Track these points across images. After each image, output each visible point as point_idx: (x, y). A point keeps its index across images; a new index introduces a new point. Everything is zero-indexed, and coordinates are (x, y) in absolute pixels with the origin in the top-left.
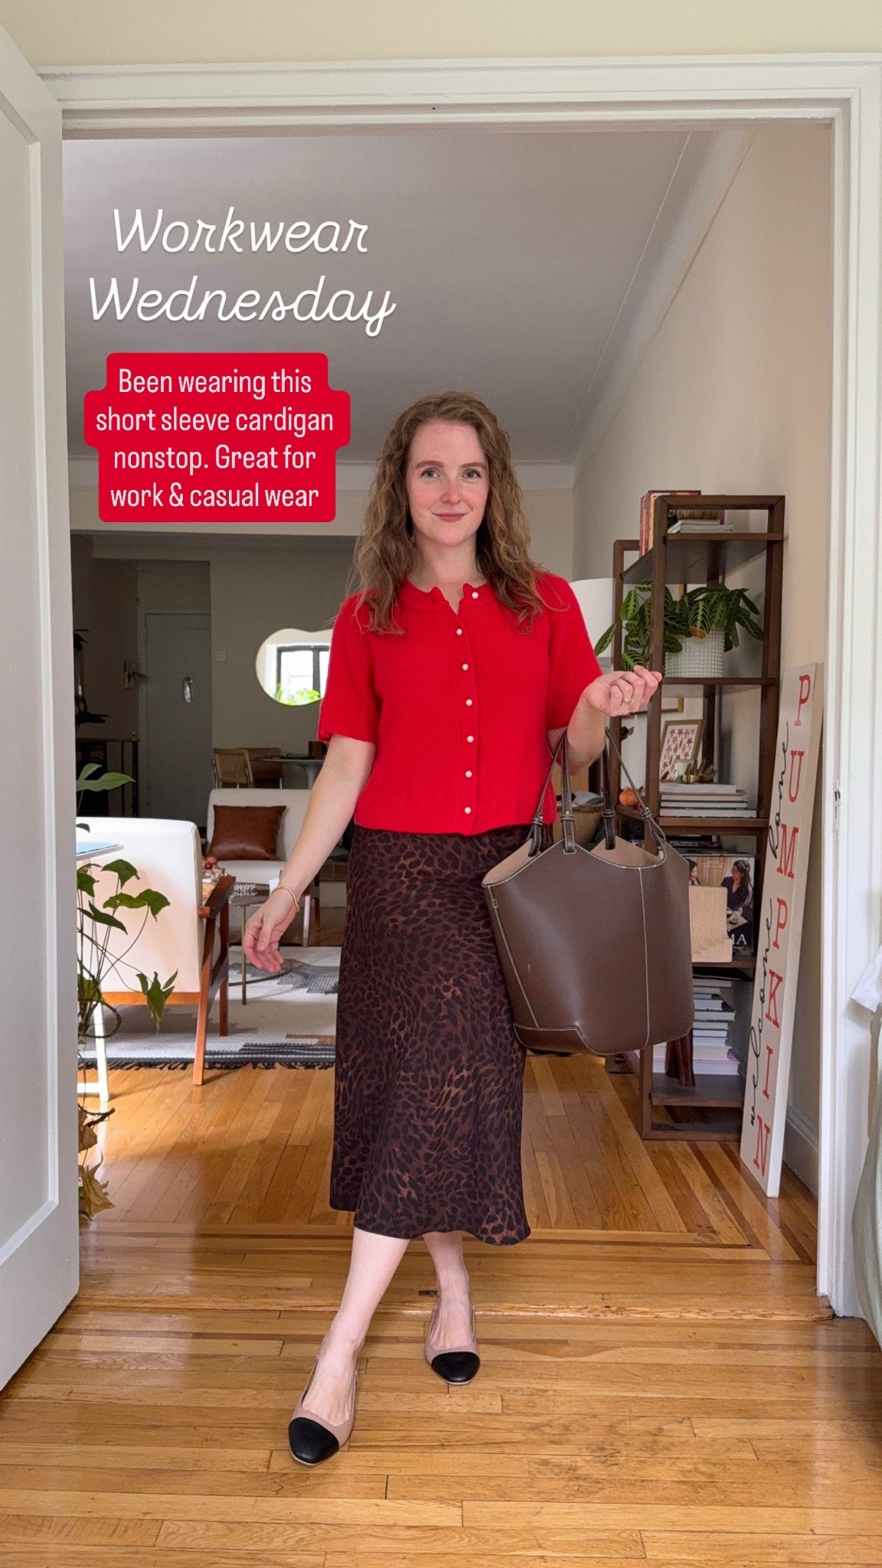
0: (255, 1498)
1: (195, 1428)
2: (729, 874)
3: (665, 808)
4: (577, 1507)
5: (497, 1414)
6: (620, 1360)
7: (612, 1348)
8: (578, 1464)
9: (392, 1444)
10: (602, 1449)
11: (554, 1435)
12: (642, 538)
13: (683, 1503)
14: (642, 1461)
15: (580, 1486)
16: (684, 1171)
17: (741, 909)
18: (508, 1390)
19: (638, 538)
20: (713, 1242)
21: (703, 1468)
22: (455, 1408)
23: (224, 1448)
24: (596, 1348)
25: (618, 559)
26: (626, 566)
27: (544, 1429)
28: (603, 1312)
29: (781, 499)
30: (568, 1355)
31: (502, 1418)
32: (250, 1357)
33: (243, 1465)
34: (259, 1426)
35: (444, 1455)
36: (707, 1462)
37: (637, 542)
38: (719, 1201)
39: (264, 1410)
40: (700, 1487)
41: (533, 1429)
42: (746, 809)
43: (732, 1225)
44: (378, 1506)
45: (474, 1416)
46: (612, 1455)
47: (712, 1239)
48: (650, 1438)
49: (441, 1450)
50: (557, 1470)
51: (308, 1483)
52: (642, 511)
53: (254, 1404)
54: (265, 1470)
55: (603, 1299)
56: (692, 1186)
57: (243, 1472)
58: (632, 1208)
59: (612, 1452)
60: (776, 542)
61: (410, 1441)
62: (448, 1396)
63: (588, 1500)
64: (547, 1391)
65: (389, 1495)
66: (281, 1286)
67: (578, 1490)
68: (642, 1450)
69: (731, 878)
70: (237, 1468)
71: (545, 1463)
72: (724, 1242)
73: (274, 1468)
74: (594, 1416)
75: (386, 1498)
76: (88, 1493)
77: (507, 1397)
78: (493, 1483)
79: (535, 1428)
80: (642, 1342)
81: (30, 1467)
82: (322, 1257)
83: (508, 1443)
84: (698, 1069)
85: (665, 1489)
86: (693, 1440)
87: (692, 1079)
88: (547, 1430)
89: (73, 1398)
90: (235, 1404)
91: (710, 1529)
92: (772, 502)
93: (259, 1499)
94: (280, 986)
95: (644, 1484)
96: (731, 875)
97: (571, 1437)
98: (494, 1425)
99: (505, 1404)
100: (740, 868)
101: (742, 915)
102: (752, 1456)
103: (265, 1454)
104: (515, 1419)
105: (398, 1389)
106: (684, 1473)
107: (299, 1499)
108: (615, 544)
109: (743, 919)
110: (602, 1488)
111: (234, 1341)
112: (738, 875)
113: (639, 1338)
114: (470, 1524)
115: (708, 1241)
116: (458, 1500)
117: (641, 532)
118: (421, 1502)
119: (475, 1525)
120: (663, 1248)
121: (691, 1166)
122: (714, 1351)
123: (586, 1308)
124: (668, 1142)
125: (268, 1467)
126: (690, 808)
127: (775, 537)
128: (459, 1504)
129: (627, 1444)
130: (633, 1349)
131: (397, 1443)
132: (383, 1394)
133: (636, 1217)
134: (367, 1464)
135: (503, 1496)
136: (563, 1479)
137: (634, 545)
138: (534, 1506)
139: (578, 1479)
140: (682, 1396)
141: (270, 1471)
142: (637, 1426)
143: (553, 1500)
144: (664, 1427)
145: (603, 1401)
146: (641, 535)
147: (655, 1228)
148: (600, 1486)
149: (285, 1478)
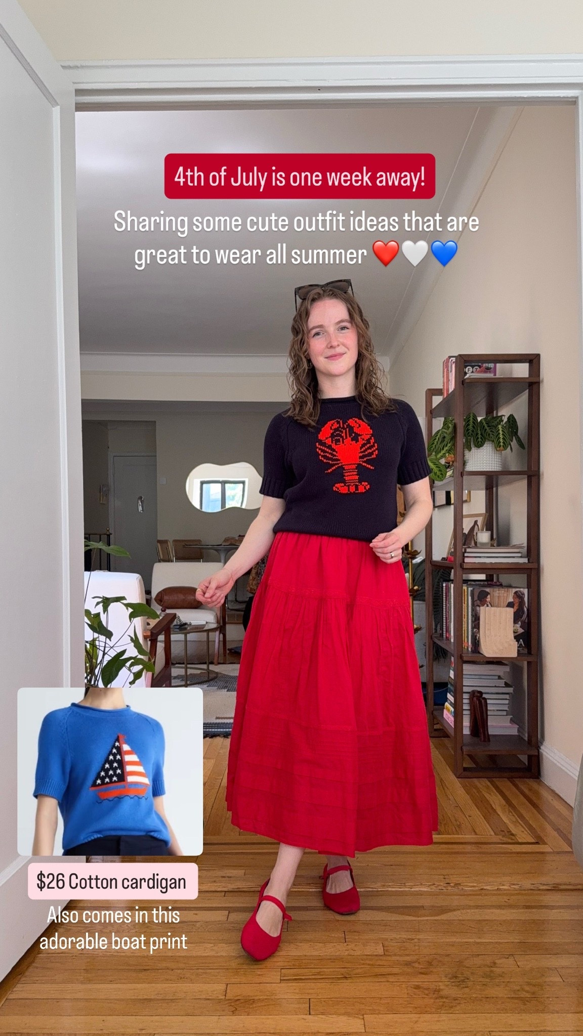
0: (218, 1017)
1: (172, 970)
2: (511, 600)
3: (467, 557)
4: (444, 1017)
5: (381, 956)
6: (461, 918)
7: (454, 910)
8: (441, 987)
9: (310, 977)
10: (456, 977)
11: (422, 968)
12: (444, 387)
13: (517, 1012)
14: (484, 985)
15: (444, 1002)
16: (488, 798)
17: (520, 623)
18: (387, 940)
19: (441, 387)
20: (513, 841)
21: (527, 988)
22: (352, 953)
23: (193, 983)
24: (443, 910)
25: (429, 401)
26: (434, 405)
27: (413, 964)
28: (445, 887)
29: (538, 356)
30: (425, 916)
31: (384, 958)
32: (207, 922)
33: (208, 994)
34: (216, 967)
35: (347, 984)
36: (529, 984)
37: (441, 390)
38: (513, 815)
39: (218, 956)
40: (527, 1001)
41: (406, 964)
42: (521, 557)
43: (523, 830)
44: (305, 1020)
45: (365, 957)
46: (463, 981)
47: (512, 839)
48: (488, 969)
49: (345, 981)
50: (426, 992)
51: (254, 1006)
52: (443, 370)
53: (212, 953)
54: (223, 997)
55: (445, 878)
56: (494, 806)
57: (208, 999)
58: (456, 820)
59: (463, 979)
60: (535, 383)
61: (322, 975)
62: (345, 944)
63: (451, 1012)
64: (413, 939)
65: (312, 1013)
66: (224, 875)
67: (443, 1006)
68: (483, 977)
69: (513, 602)
70: (204, 997)
71: (417, 987)
72: (520, 841)
73: (229, 996)
74: (448, 955)
75: (310, 1014)
76: (100, 1017)
77: (386, 944)
78: (383, 1001)
79: (408, 964)
80: (474, 906)
81: (58, 1000)
82: (251, 856)
83: (391, 974)
84: (491, 731)
85: (503, 1003)
86: (518, 970)
87: (487, 738)
88: (416, 965)
89: (84, 953)
90: (199, 954)
91: (538, 1029)
92: (531, 358)
93: (221, 1017)
94: (209, 688)
95: (488, 999)
96: (512, 600)
97: (435, 970)
98: (380, 963)
99: (386, 948)
100: (518, 596)
101: (521, 627)
102: (559, 979)
103: (222, 987)
104: (394, 958)
105: (310, 941)
106: (514, 991)
107: (249, 1017)
108: (426, 391)
109: (521, 629)
110: (459, 1003)
111: (195, 912)
112: (517, 600)
113: (472, 904)
114: (370, 1030)
115: (510, 841)
116: (361, 1014)
117: (444, 383)
118: (334, 1016)
119: (374, 1030)
120: (480, 846)
121: (492, 794)
122: (523, 910)
123: (434, 884)
124: (474, 779)
125: (225, 996)
126: (484, 557)
127: (534, 380)
128: (362, 1017)
129: (472, 973)
130: (469, 911)
131: (313, 977)
132: (301, 944)
133: (459, 826)
134: (295, 991)
135: (392, 1011)
136: (431, 998)
137: (439, 392)
138: (414, 1017)
139: (442, 997)
140: (506, 941)
141: (227, 998)
142: (478, 961)
143: (426, 1012)
144: (496, 961)
145: (453, 945)
146: (444, 386)
147: (473, 833)
148: (458, 1002)
149: (238, 1003)
